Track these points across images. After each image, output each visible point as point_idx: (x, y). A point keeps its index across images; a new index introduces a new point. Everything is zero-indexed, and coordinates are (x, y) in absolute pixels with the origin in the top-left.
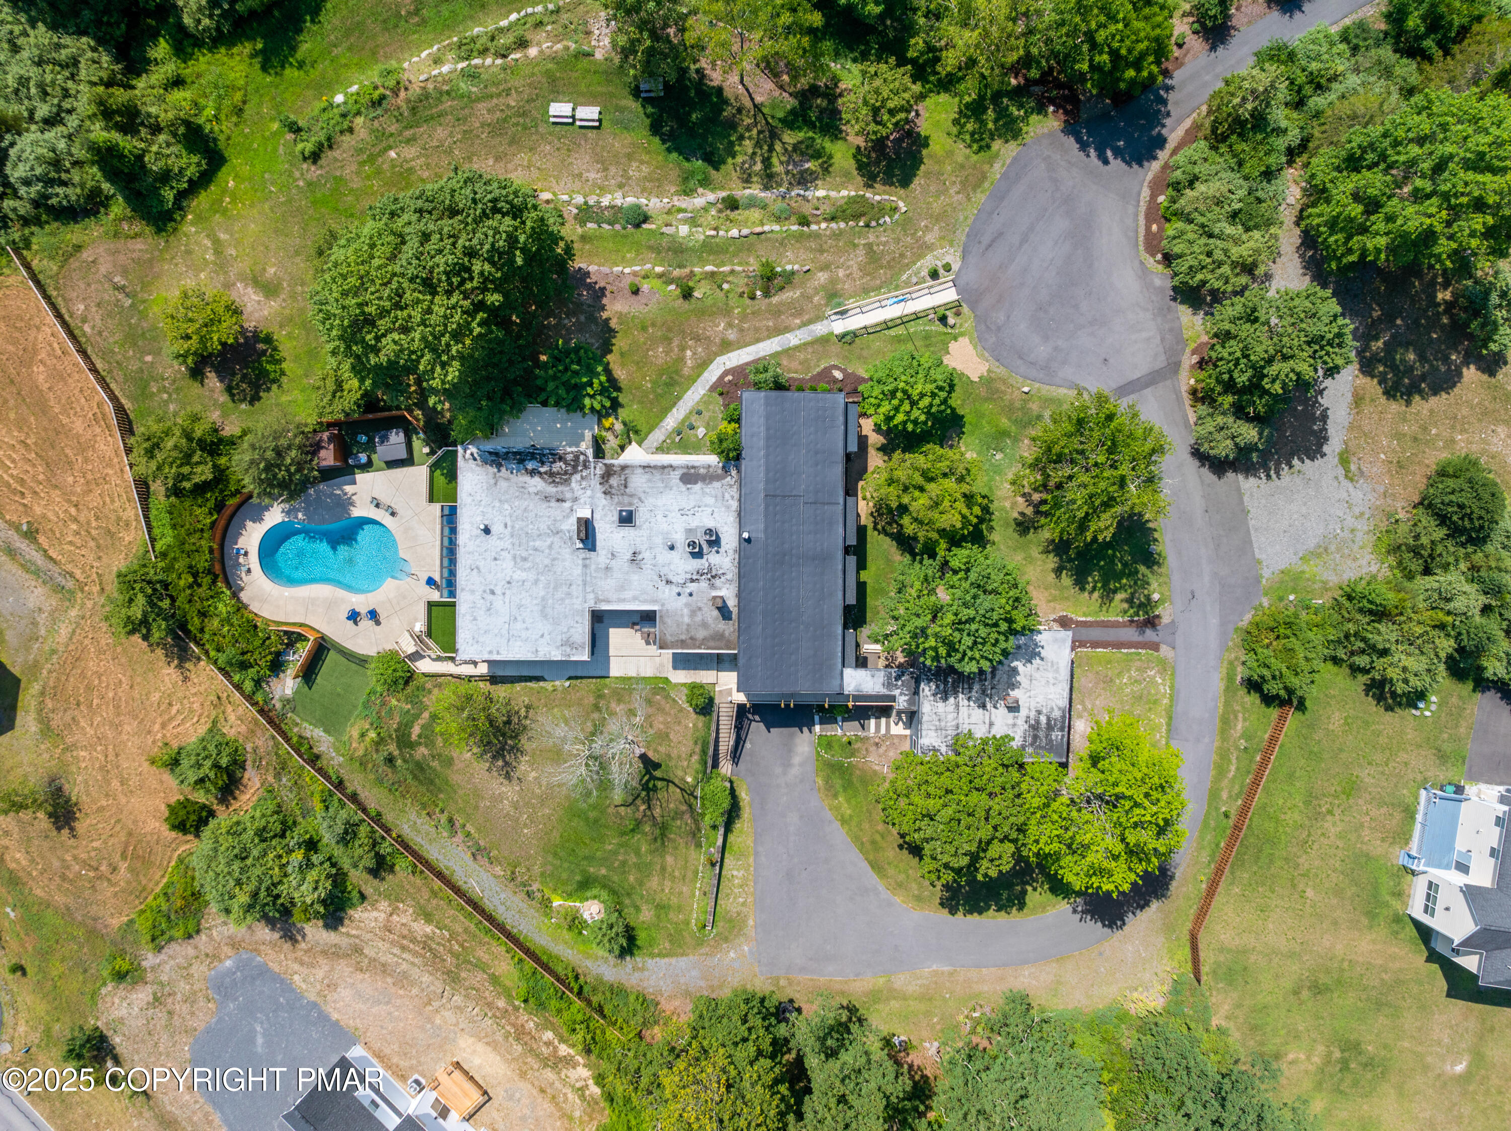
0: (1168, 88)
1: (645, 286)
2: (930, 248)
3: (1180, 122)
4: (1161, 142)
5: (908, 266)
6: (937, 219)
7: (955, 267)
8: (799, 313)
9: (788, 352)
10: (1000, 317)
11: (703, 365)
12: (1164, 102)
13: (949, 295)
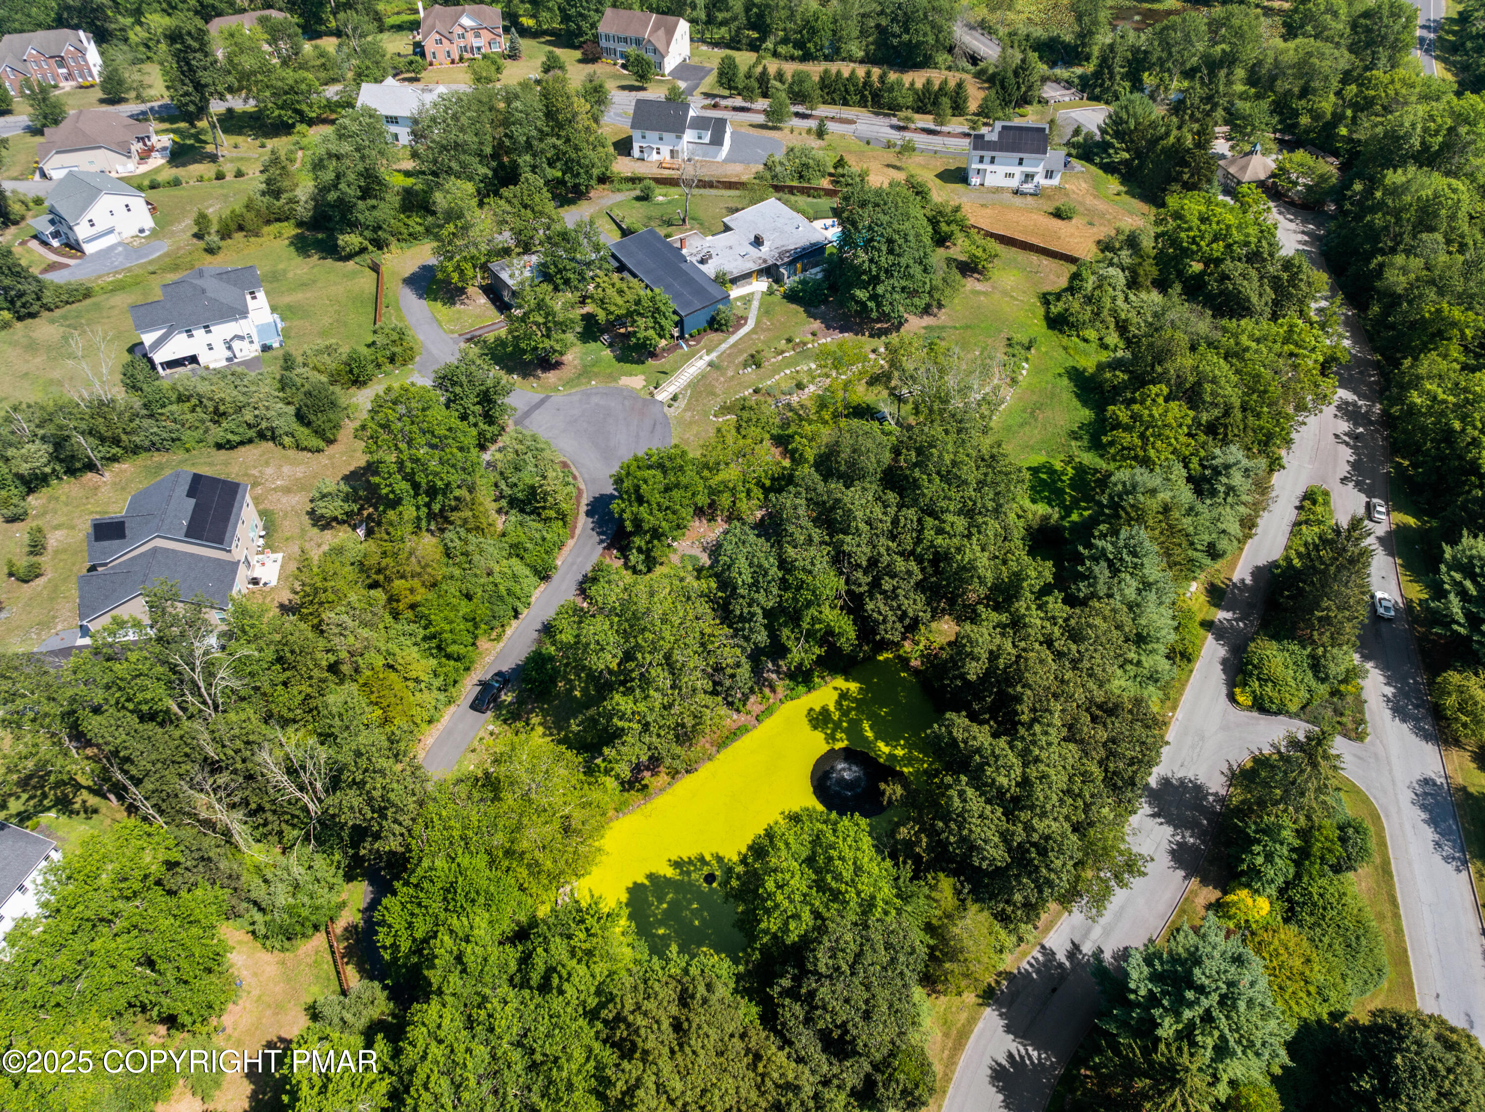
0: (602, 541)
1: (810, 337)
2: (685, 410)
3: (584, 529)
4: (588, 514)
5: (691, 397)
6: (690, 423)
7: (666, 409)
8: (729, 355)
9: (724, 341)
10: (627, 403)
11: (758, 323)
12: (599, 534)
13: (662, 396)
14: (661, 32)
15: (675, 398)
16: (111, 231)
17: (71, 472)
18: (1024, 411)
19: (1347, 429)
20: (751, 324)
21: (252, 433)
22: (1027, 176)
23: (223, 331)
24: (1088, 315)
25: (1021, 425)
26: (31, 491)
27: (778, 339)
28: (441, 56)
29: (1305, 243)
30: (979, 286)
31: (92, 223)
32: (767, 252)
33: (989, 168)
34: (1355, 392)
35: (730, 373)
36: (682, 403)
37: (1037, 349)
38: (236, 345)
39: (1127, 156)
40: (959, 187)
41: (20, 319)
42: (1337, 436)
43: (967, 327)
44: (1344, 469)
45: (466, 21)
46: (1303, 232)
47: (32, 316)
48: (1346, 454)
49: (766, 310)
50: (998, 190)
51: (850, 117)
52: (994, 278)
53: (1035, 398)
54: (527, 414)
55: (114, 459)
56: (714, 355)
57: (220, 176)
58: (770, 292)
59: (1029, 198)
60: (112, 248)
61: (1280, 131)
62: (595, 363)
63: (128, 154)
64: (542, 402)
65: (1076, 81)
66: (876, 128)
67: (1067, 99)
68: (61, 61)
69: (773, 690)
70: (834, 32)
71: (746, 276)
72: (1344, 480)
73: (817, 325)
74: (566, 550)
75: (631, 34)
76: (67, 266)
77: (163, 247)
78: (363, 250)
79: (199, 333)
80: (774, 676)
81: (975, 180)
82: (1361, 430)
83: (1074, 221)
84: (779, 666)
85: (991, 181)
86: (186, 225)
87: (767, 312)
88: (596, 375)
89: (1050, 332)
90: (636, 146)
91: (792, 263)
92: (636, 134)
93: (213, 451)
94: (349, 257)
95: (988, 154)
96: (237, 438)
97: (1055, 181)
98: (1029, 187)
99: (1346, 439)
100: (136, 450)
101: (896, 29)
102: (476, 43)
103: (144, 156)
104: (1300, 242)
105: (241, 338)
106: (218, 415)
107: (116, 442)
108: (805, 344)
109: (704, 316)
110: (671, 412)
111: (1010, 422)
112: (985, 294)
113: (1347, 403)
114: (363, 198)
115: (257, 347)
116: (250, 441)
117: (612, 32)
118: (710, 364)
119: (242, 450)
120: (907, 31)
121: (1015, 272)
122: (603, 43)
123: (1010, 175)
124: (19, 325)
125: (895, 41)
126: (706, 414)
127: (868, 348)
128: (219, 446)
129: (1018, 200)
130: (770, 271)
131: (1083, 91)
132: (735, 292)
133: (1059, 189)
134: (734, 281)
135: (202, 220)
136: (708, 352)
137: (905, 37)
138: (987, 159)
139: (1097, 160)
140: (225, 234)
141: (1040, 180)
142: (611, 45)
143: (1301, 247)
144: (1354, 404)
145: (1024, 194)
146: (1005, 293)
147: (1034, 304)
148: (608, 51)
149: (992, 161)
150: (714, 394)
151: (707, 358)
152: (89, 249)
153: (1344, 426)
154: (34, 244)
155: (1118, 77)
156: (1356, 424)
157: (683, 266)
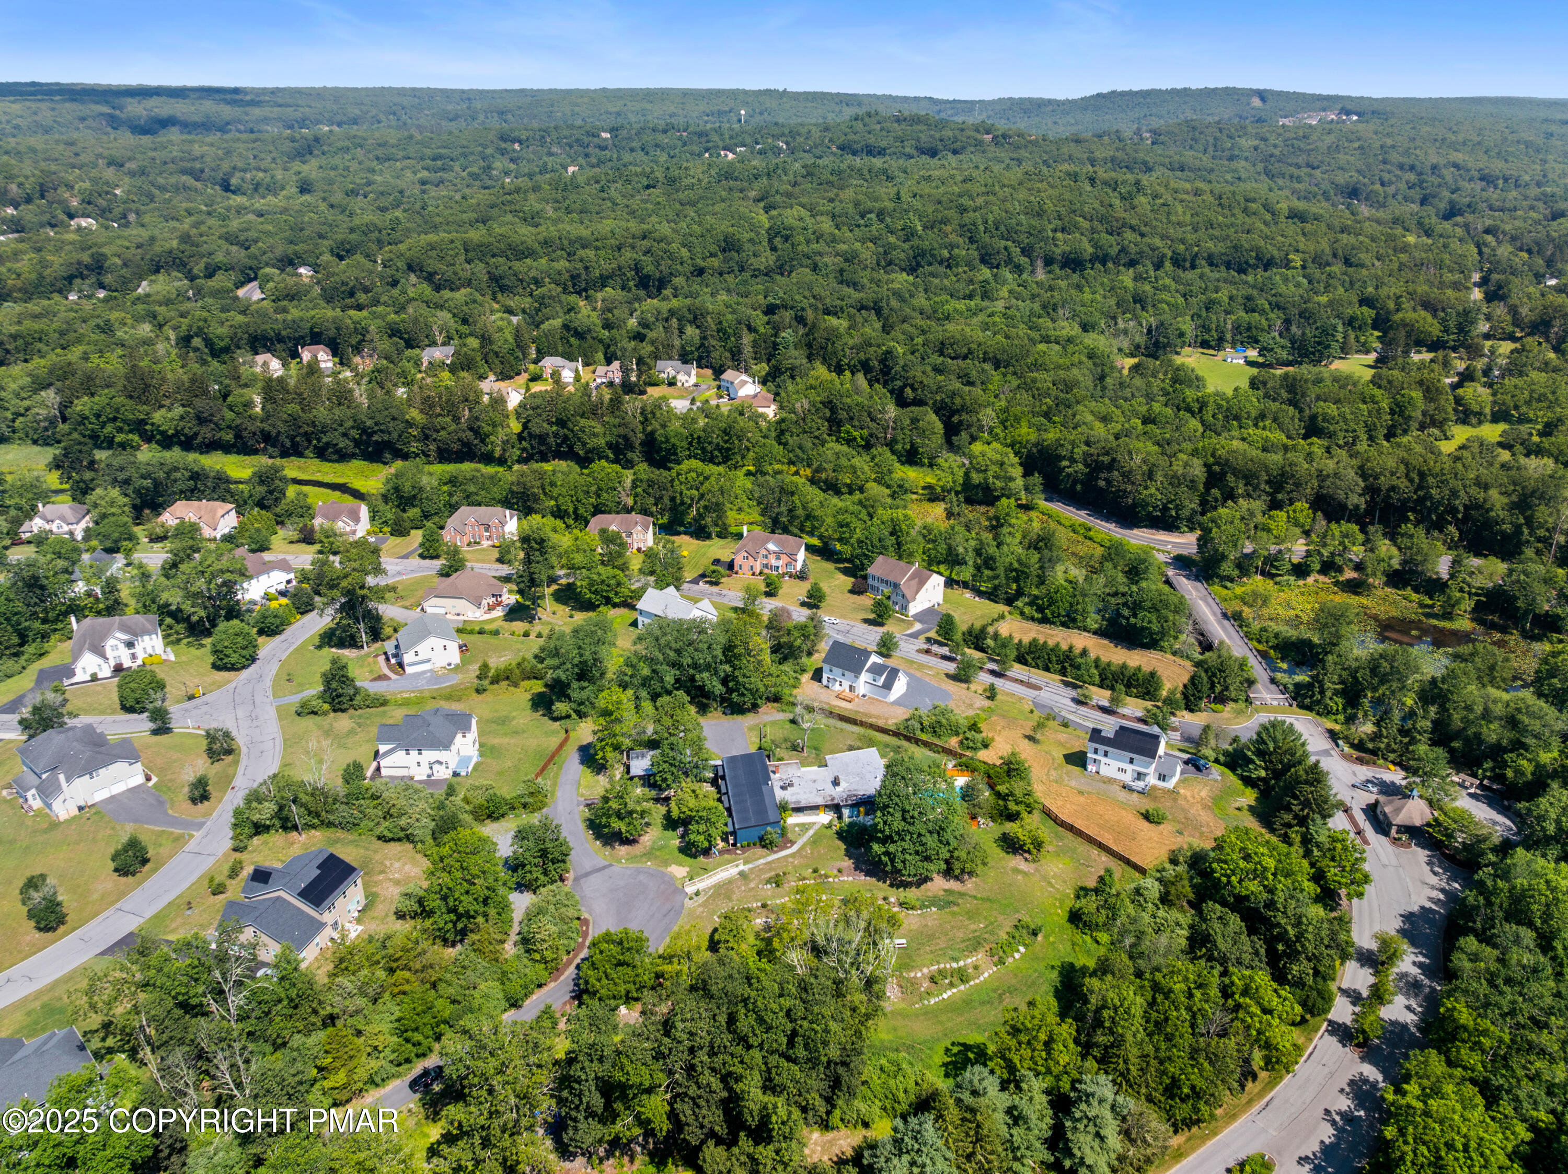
0: (572, 992)
1: (835, 873)
2: (700, 905)
3: (566, 978)
4: (577, 967)
5: (710, 896)
6: (698, 918)
7: (686, 900)
8: (760, 871)
9: (764, 857)
10: (663, 886)
11: (801, 850)
12: (574, 985)
13: (691, 888)
14: (914, 583)
15: (697, 894)
16: (428, 661)
17: (285, 828)
18: (995, 991)
19: (1344, 1108)
20: (795, 848)
21: (402, 834)
22: (1139, 774)
23: (430, 755)
24: (1101, 920)
25: (983, 1003)
26: (257, 833)
27: (807, 867)
28: (746, 568)
29: (1437, 902)
30: (1023, 866)
31: (416, 654)
32: (839, 793)
33: (1104, 760)
34: (1384, 1071)
35: (752, 885)
36: (701, 899)
37: (1046, 937)
38: (436, 767)
39: (1263, 773)
40: (1076, 770)
41: (335, 711)
42: (1327, 1112)
43: (988, 900)
44: (1312, 1147)
45: (771, 547)
46: (1442, 890)
47: (343, 711)
48: (1327, 1133)
49: (815, 841)
50: (1110, 781)
51: (1039, 683)
52: (1043, 861)
53: (1014, 981)
54: (587, 874)
55: (314, 827)
56: (745, 868)
57: (526, 635)
58: (829, 826)
59: (1135, 795)
60: (424, 672)
61: (1489, 778)
62: (661, 848)
63: (479, 606)
64: (605, 868)
65: (1291, 687)
66: (1057, 698)
67: (1275, 703)
68: (488, 528)
69: (632, 1161)
70: (1071, 605)
71: (815, 808)
72: (1302, 1160)
73: (848, 863)
74: (545, 990)
75: (891, 579)
76: (389, 678)
77: (456, 679)
78: (568, 717)
79: (414, 753)
80: (639, 1149)
81: (1091, 768)
82: (1362, 1113)
83: (1161, 827)
84: (647, 1143)
85: (1104, 771)
86: (474, 669)
87: (814, 842)
88: (656, 857)
89: (1068, 925)
90: (825, 676)
91: (852, 806)
92: (826, 668)
93: (374, 839)
94: (555, 719)
95: (1102, 748)
96: (390, 835)
97: (1171, 784)
98: (1140, 785)
99: (1337, 1118)
100: (330, 824)
101: (1126, 612)
102: (774, 562)
103: (491, 608)
104: (1431, 899)
105: (440, 763)
106: (387, 815)
107: (318, 815)
108: (827, 877)
109: (755, 833)
110: (688, 903)
111: (975, 997)
112: (1026, 874)
113: (1366, 1081)
114: (579, 680)
115: (450, 772)
116: (399, 840)
117: (877, 574)
118: (742, 874)
119: (392, 844)
120: (1135, 616)
121: (1067, 861)
122: (870, 581)
123: (1124, 771)
124: (332, 715)
125: (1124, 622)
126: (714, 912)
127: (881, 895)
128: (379, 838)
129: (1123, 795)
130: (836, 808)
131: (1294, 699)
132: (793, 820)
133: (1173, 792)
134: (798, 810)
135: (485, 667)
136: (745, 863)
137: (1132, 620)
138: (1101, 752)
139: (1239, 771)
140: (495, 681)
141: (1152, 780)
142: (876, 583)
143: (1428, 905)
144: (1374, 1085)
145: (1131, 790)
146: (1045, 878)
147: (1068, 896)
148: (873, 587)
149: (1106, 754)
150: (729, 898)
151: (741, 867)
152: (409, 670)
153: (1344, 1103)
154: (382, 658)
155: (1329, 694)
156: (1360, 1105)
157: (764, 788)
